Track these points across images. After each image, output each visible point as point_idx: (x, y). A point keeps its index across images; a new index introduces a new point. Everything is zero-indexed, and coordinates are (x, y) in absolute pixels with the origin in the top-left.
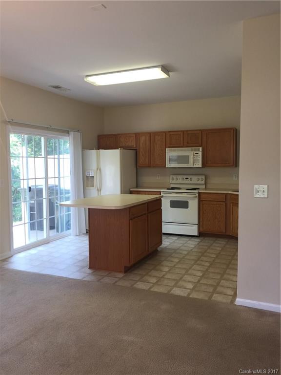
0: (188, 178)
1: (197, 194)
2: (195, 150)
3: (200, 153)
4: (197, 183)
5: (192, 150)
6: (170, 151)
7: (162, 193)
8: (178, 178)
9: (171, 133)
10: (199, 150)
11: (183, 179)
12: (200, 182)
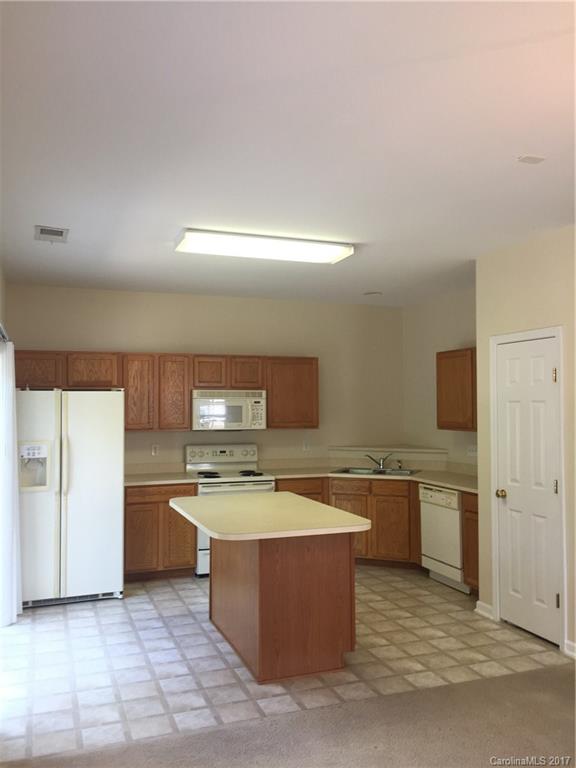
0: (225, 452)
1: (273, 483)
2: (254, 395)
3: (263, 402)
4: (243, 460)
5: (247, 395)
6: (203, 396)
7: (200, 486)
8: (206, 452)
9: (201, 359)
10: (261, 395)
11: (214, 454)
12: (249, 458)
